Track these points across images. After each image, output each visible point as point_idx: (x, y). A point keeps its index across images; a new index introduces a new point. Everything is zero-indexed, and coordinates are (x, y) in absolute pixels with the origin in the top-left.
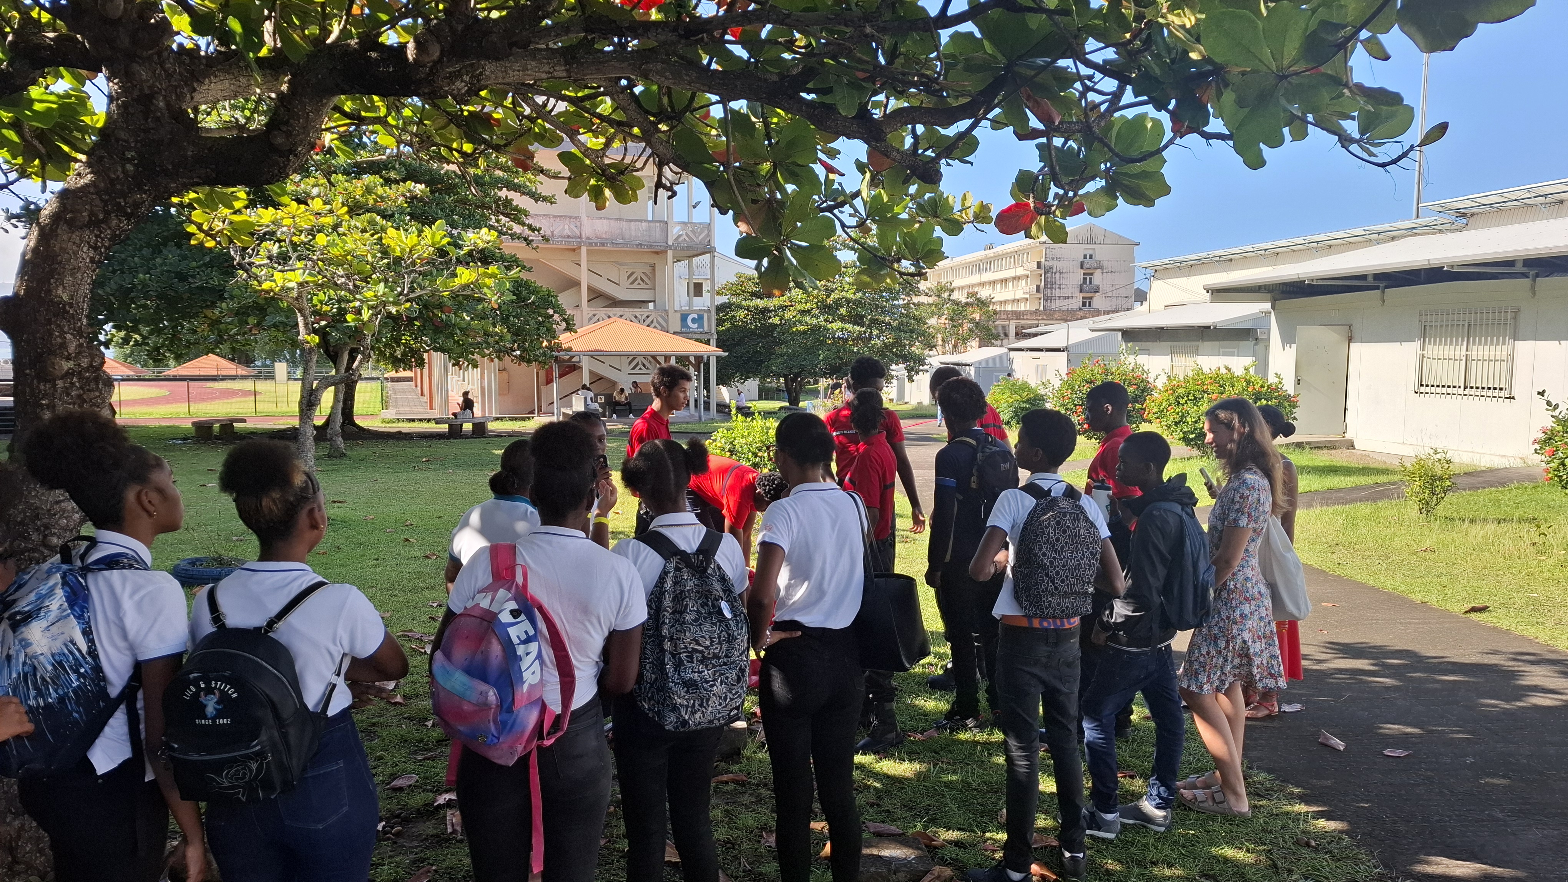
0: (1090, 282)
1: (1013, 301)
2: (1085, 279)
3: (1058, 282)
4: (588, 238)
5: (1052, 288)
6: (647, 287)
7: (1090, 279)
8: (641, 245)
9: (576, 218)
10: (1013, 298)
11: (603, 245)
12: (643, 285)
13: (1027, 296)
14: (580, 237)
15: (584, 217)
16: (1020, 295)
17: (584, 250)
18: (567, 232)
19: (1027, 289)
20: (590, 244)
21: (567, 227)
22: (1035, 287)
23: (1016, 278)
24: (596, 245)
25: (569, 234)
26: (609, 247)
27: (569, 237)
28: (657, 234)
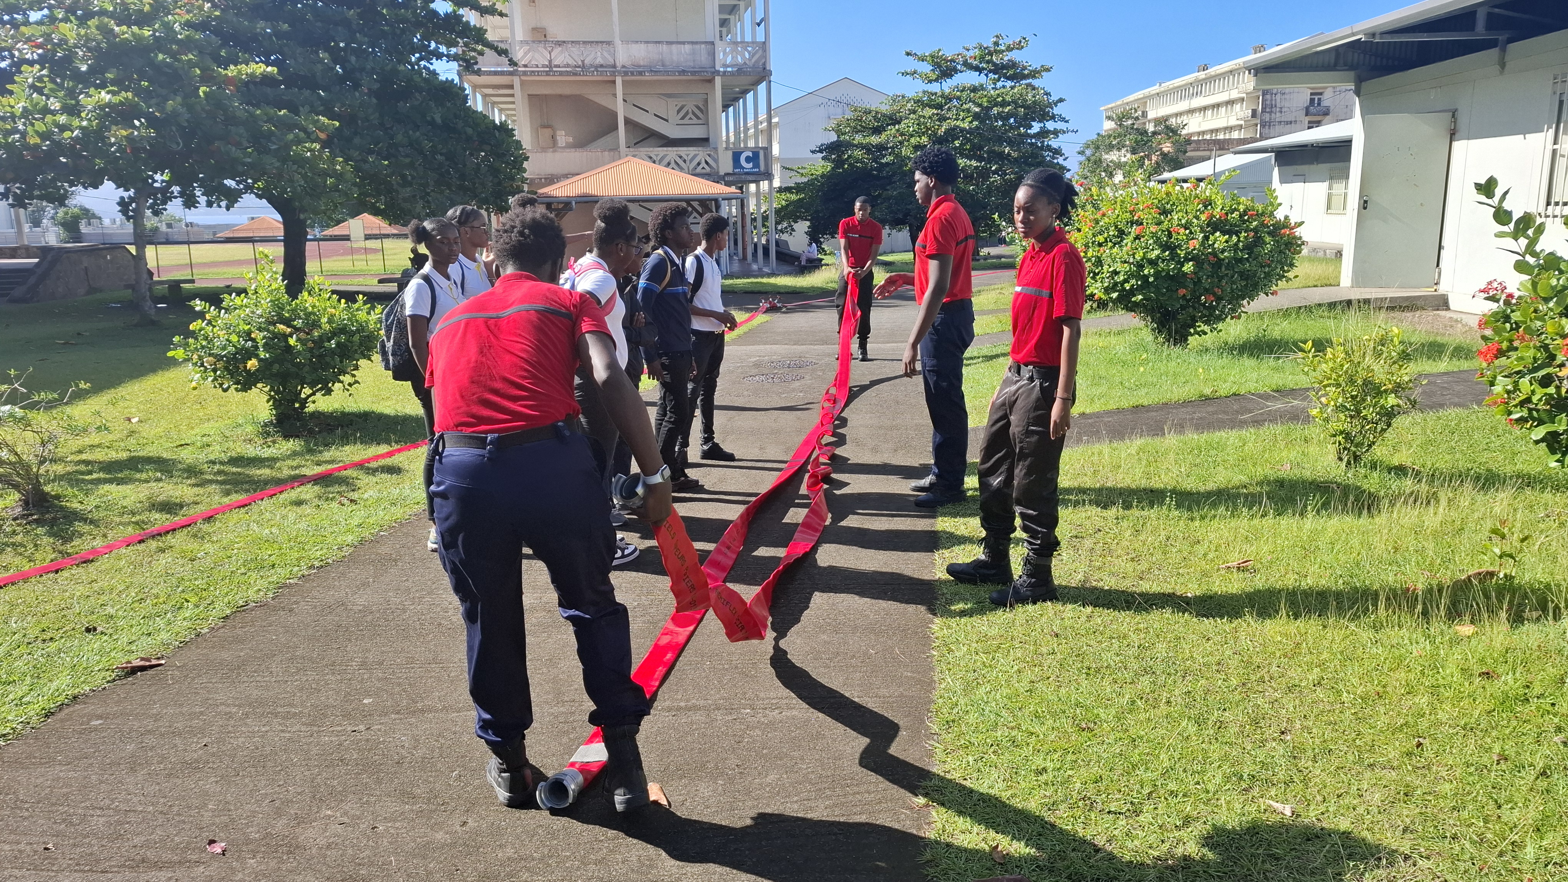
0: (1319, 104)
1: (1226, 129)
2: (1312, 100)
3: (1278, 105)
4: (623, 67)
5: (1271, 112)
6: (700, 122)
7: (1319, 99)
8: (684, 71)
9: (609, 43)
10: (1225, 125)
11: (640, 73)
12: (695, 121)
13: (1242, 122)
14: (614, 66)
15: (618, 42)
16: (1233, 122)
17: (619, 80)
18: (600, 61)
19: (1241, 115)
20: (626, 73)
21: (599, 54)
22: (1250, 111)
23: (1230, 103)
24: (632, 73)
25: (602, 62)
26: (648, 77)
27: (602, 66)
28: (703, 59)
